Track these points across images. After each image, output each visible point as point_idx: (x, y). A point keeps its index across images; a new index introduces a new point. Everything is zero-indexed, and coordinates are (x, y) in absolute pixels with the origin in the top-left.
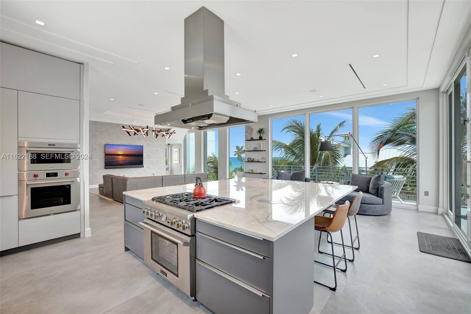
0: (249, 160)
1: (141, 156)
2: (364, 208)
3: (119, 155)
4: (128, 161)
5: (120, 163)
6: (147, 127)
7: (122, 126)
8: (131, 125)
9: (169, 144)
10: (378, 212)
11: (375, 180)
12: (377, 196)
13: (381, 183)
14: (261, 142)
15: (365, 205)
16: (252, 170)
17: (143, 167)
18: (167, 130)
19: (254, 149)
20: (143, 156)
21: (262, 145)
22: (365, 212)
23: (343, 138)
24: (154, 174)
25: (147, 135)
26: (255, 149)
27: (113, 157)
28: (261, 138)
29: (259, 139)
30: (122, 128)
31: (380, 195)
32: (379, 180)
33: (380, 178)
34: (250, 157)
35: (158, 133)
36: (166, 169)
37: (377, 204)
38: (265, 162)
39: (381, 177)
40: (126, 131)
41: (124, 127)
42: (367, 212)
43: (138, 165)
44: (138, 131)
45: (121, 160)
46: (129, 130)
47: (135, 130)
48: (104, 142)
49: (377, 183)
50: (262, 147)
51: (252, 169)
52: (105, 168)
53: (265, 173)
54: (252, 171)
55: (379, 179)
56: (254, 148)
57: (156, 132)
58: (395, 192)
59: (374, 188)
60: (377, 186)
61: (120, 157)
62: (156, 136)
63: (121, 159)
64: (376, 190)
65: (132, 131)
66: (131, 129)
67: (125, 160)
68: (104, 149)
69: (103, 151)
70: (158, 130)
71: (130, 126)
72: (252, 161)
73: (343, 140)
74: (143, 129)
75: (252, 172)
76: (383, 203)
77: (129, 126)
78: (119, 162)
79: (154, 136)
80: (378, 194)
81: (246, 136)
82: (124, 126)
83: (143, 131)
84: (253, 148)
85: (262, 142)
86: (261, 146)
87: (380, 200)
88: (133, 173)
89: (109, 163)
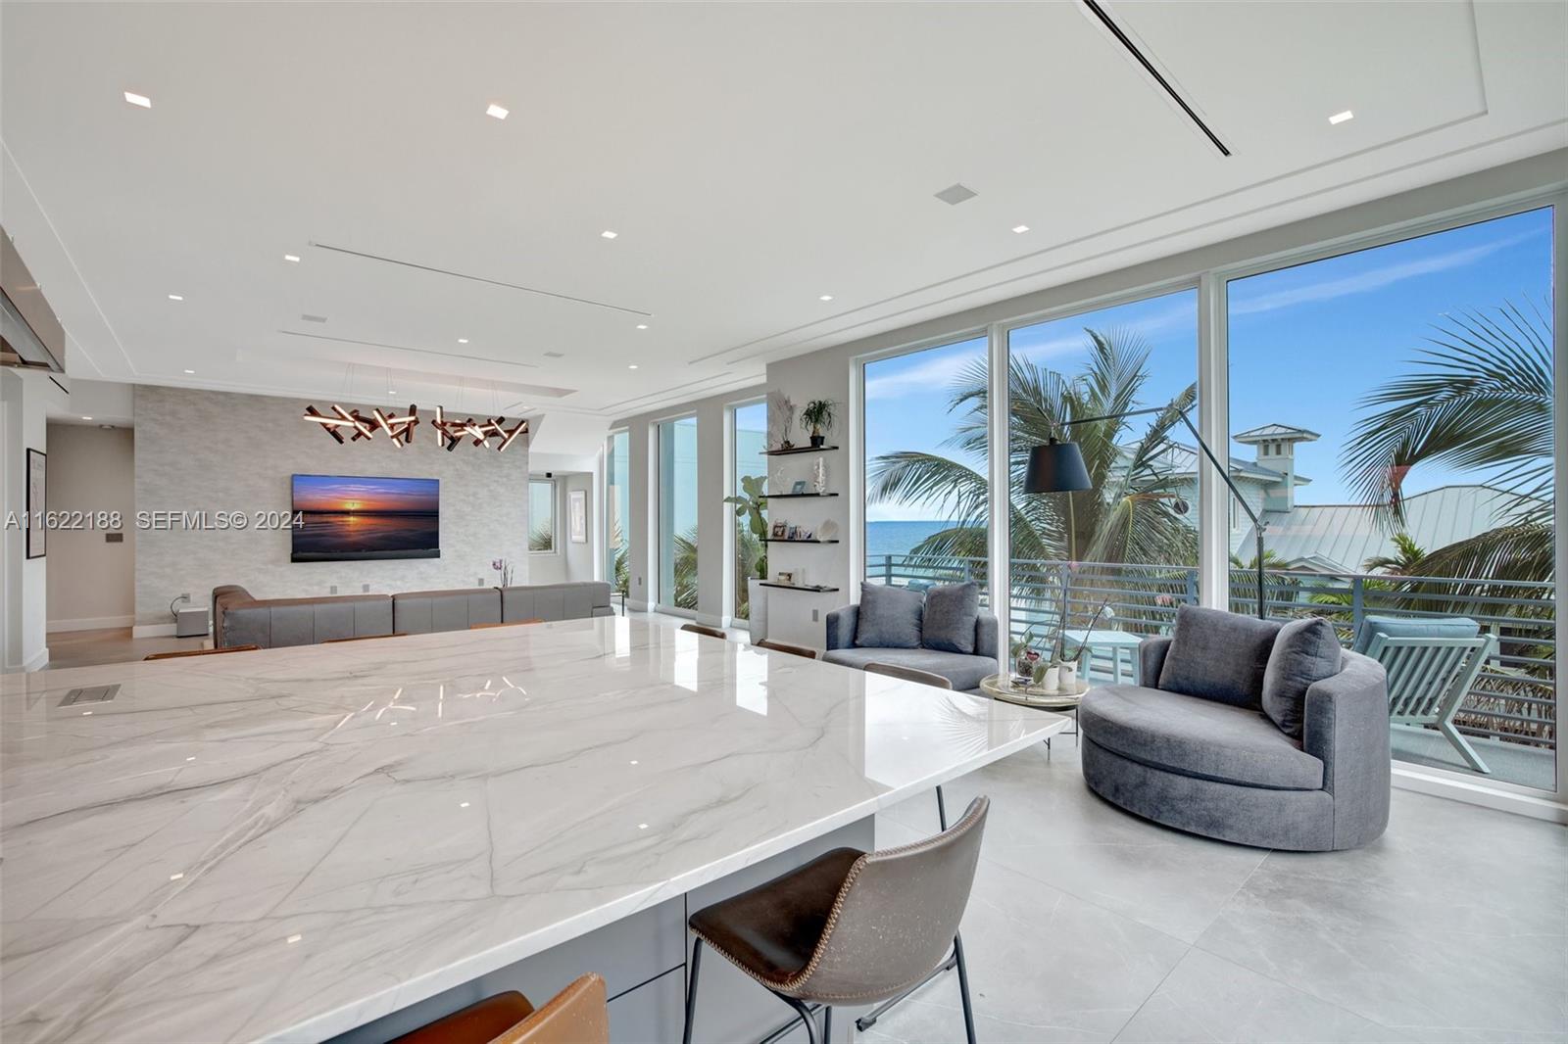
0: (780, 533)
1: (431, 514)
2: (1211, 805)
3: (347, 513)
4: (380, 535)
5: (350, 539)
6: (413, 410)
7: (308, 406)
8: (338, 404)
9: (549, 475)
10: (1292, 835)
11: (1290, 646)
12: (1297, 738)
13: (1319, 665)
14: (819, 459)
15: (1218, 786)
16: (790, 575)
17: (437, 555)
18: (489, 421)
19: (795, 488)
20: (438, 516)
21: (821, 470)
22: (1214, 824)
23: (1255, 447)
24: (481, 581)
25: (407, 440)
26: (799, 487)
27: (325, 520)
28: (817, 442)
29: (810, 445)
30: (306, 415)
31: (1309, 735)
32: (1311, 650)
33: (1314, 638)
34: (781, 521)
35: (455, 432)
36: (494, 564)
37: (1291, 786)
38: (837, 542)
39: (1324, 631)
40: (324, 425)
41: (312, 411)
42: (1231, 827)
43: (420, 550)
44: (373, 425)
45: (355, 529)
46: (332, 423)
47: (358, 418)
48: (289, 468)
49: (1300, 663)
50: (821, 478)
51: (789, 572)
52: (294, 560)
53: (837, 590)
54: (790, 579)
55: (1311, 643)
56: (798, 483)
57: (451, 430)
58: (1431, 702)
59: (1280, 693)
60: (1298, 682)
61: (352, 519)
62: (448, 442)
63: (356, 525)
64: (1288, 705)
65: (343, 426)
66: (344, 418)
67: (370, 531)
68: (289, 492)
69: (289, 499)
70: (458, 421)
71: (337, 407)
72: (791, 540)
73: (1256, 455)
74: (391, 416)
75: (787, 583)
76: (1324, 783)
77: (334, 408)
78: (346, 536)
79: (440, 444)
80: (1301, 731)
81: (770, 435)
82: (316, 407)
83: (392, 427)
84: (794, 482)
85: (821, 459)
86: (817, 476)
87: (1308, 766)
88: (403, 578)
89: (310, 539)
